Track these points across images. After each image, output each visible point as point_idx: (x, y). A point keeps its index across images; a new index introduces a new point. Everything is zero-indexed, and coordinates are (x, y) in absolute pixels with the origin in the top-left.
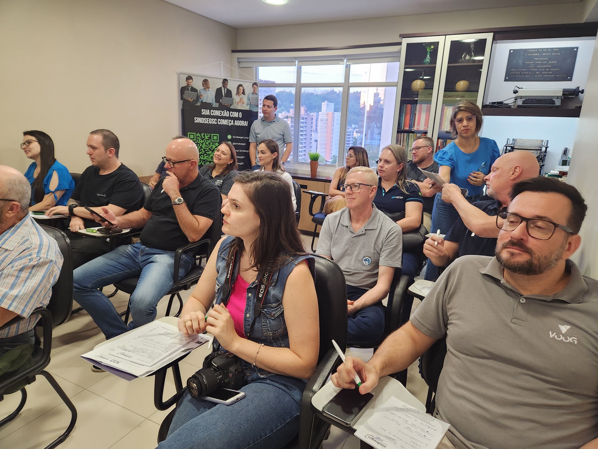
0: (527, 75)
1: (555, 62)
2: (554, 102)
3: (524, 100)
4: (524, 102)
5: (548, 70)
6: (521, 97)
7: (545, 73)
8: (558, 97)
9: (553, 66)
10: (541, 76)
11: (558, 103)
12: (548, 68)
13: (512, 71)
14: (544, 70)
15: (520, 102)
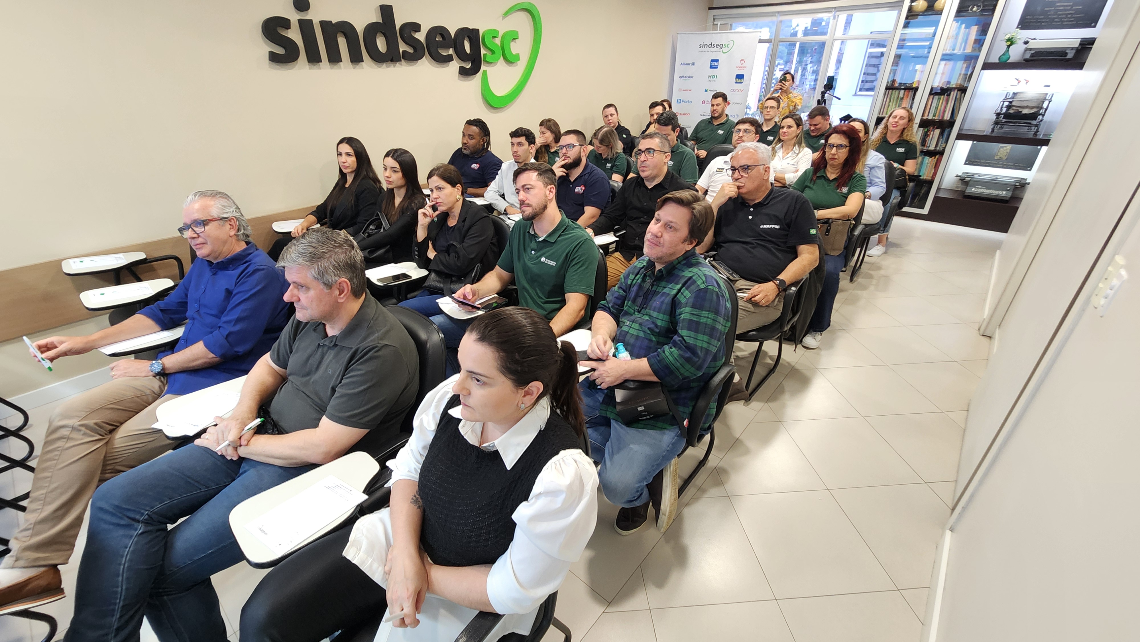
0: (1043, 22)
1: (1080, 7)
2: (1066, 54)
3: (1033, 52)
4: (1032, 55)
5: (1069, 16)
6: (1031, 49)
7: (1066, 20)
8: (1072, 49)
9: (1077, 12)
10: (1060, 23)
11: (1070, 55)
12: (1069, 14)
13: (1028, 19)
14: (1064, 16)
15: (1028, 56)
